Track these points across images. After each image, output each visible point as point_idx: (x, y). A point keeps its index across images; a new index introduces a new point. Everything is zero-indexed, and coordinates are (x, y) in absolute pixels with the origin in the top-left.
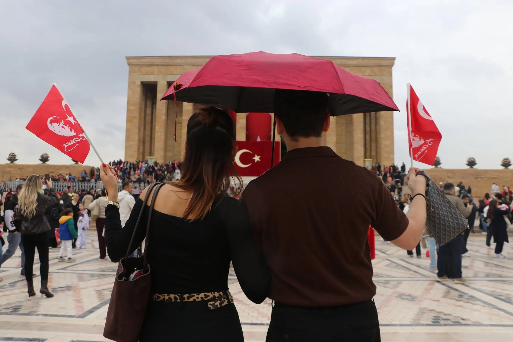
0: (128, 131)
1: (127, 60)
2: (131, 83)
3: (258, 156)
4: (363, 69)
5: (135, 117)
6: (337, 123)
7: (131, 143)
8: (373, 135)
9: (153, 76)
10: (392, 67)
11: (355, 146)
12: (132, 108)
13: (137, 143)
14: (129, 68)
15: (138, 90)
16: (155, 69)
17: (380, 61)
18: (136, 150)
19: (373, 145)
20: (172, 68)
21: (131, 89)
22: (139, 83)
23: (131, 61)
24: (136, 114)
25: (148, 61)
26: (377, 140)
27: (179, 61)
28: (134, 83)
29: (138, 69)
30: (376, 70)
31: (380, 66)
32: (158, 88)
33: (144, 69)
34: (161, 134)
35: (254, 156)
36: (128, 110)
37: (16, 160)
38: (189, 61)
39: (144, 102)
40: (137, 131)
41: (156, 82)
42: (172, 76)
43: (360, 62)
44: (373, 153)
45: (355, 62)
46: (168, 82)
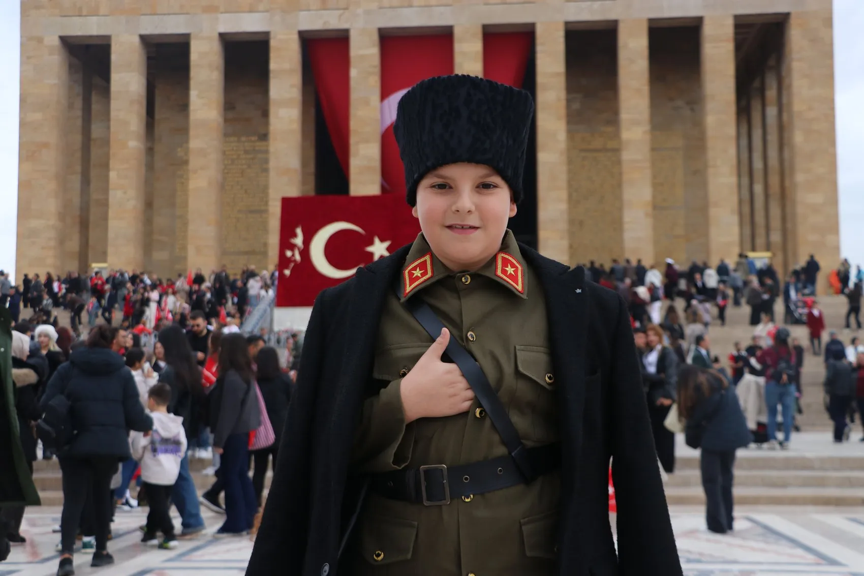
0: (24, 185)
2: (29, 41)
3: (382, 240)
5: (46, 145)
6: (653, 149)
7: (35, 223)
8: (774, 180)
9: (95, 18)
11: (713, 212)
12: (38, 116)
13: (53, 221)
15: (55, 61)
18: (52, 243)
19: (775, 211)
21: (29, 58)
22: (56, 42)
24: (50, 135)
26: (785, 196)
28: (40, 40)
32: (113, 57)
34: (125, 193)
35: (371, 243)
36: (23, 124)
39: (79, 103)
40: (52, 186)
41: (108, 38)
42: (156, 17)
44: (776, 237)
46: (143, 38)
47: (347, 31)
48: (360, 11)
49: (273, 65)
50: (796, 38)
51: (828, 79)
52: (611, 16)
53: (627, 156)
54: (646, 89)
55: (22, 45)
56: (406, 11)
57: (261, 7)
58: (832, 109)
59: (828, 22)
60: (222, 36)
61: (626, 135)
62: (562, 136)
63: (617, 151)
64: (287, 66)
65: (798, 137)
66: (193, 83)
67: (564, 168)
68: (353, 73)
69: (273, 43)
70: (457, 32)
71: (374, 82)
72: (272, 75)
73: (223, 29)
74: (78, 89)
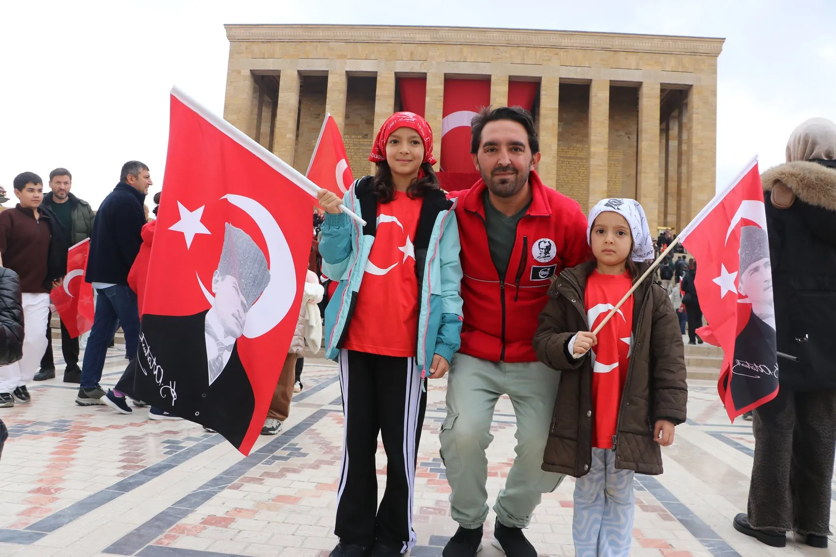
1: (226, 30)
2: (233, 73)
4: (662, 58)
6: (609, 159)
9: (272, 60)
10: (717, 56)
14: (231, 46)
15: (246, 85)
16: (278, 47)
17: (695, 44)
20: (308, 47)
21: (231, 82)
22: (248, 73)
23: (234, 32)
25: (266, 33)
27: (321, 34)
28: (239, 72)
29: (247, 48)
30: (686, 60)
31: (694, 53)
32: (281, 83)
33: (256, 48)
37: (7, 199)
38: (340, 34)
39: (256, 111)
41: (279, 72)
42: (308, 60)
43: (657, 45)
45: (647, 45)
46: (299, 72)
47: (426, 74)
48: (434, 62)
49: (378, 92)
50: (695, 100)
51: (712, 126)
52: (589, 77)
53: (593, 162)
54: (607, 122)
55: (228, 74)
56: (462, 64)
57: (373, 57)
58: (715, 144)
59: (714, 93)
60: (347, 72)
61: (593, 149)
62: (555, 147)
63: (587, 158)
64: (386, 93)
65: (695, 160)
66: (328, 100)
67: (555, 167)
68: (428, 99)
69: (378, 79)
70: (493, 79)
71: (440, 105)
72: (376, 98)
73: (348, 69)
74: (256, 102)
